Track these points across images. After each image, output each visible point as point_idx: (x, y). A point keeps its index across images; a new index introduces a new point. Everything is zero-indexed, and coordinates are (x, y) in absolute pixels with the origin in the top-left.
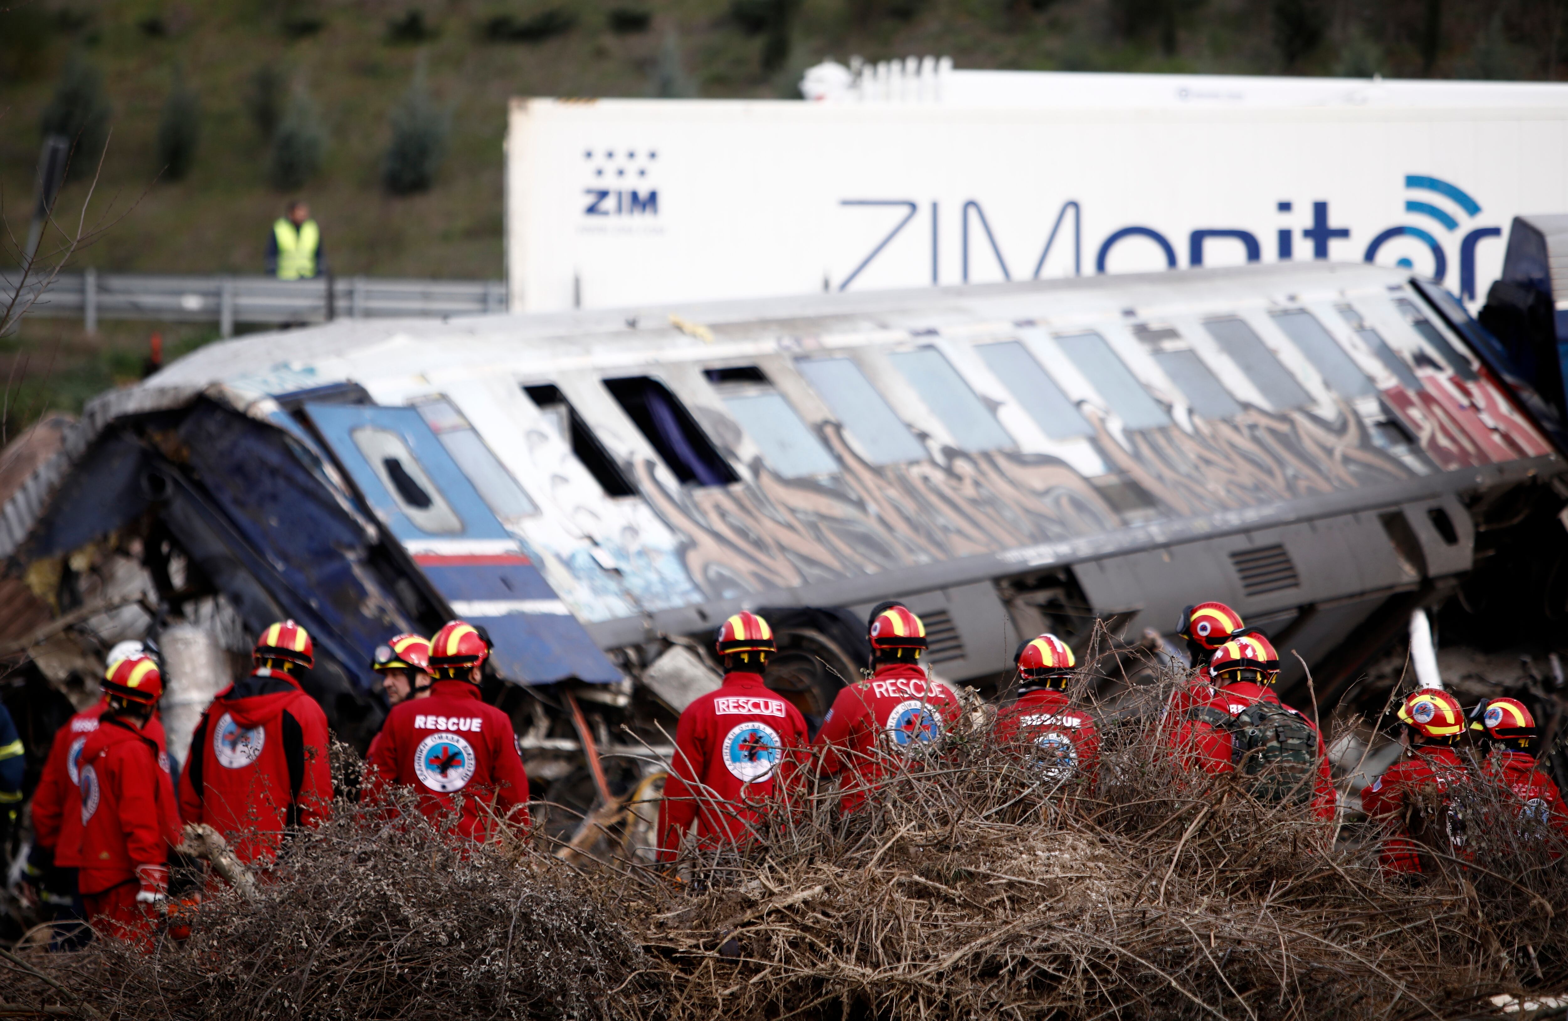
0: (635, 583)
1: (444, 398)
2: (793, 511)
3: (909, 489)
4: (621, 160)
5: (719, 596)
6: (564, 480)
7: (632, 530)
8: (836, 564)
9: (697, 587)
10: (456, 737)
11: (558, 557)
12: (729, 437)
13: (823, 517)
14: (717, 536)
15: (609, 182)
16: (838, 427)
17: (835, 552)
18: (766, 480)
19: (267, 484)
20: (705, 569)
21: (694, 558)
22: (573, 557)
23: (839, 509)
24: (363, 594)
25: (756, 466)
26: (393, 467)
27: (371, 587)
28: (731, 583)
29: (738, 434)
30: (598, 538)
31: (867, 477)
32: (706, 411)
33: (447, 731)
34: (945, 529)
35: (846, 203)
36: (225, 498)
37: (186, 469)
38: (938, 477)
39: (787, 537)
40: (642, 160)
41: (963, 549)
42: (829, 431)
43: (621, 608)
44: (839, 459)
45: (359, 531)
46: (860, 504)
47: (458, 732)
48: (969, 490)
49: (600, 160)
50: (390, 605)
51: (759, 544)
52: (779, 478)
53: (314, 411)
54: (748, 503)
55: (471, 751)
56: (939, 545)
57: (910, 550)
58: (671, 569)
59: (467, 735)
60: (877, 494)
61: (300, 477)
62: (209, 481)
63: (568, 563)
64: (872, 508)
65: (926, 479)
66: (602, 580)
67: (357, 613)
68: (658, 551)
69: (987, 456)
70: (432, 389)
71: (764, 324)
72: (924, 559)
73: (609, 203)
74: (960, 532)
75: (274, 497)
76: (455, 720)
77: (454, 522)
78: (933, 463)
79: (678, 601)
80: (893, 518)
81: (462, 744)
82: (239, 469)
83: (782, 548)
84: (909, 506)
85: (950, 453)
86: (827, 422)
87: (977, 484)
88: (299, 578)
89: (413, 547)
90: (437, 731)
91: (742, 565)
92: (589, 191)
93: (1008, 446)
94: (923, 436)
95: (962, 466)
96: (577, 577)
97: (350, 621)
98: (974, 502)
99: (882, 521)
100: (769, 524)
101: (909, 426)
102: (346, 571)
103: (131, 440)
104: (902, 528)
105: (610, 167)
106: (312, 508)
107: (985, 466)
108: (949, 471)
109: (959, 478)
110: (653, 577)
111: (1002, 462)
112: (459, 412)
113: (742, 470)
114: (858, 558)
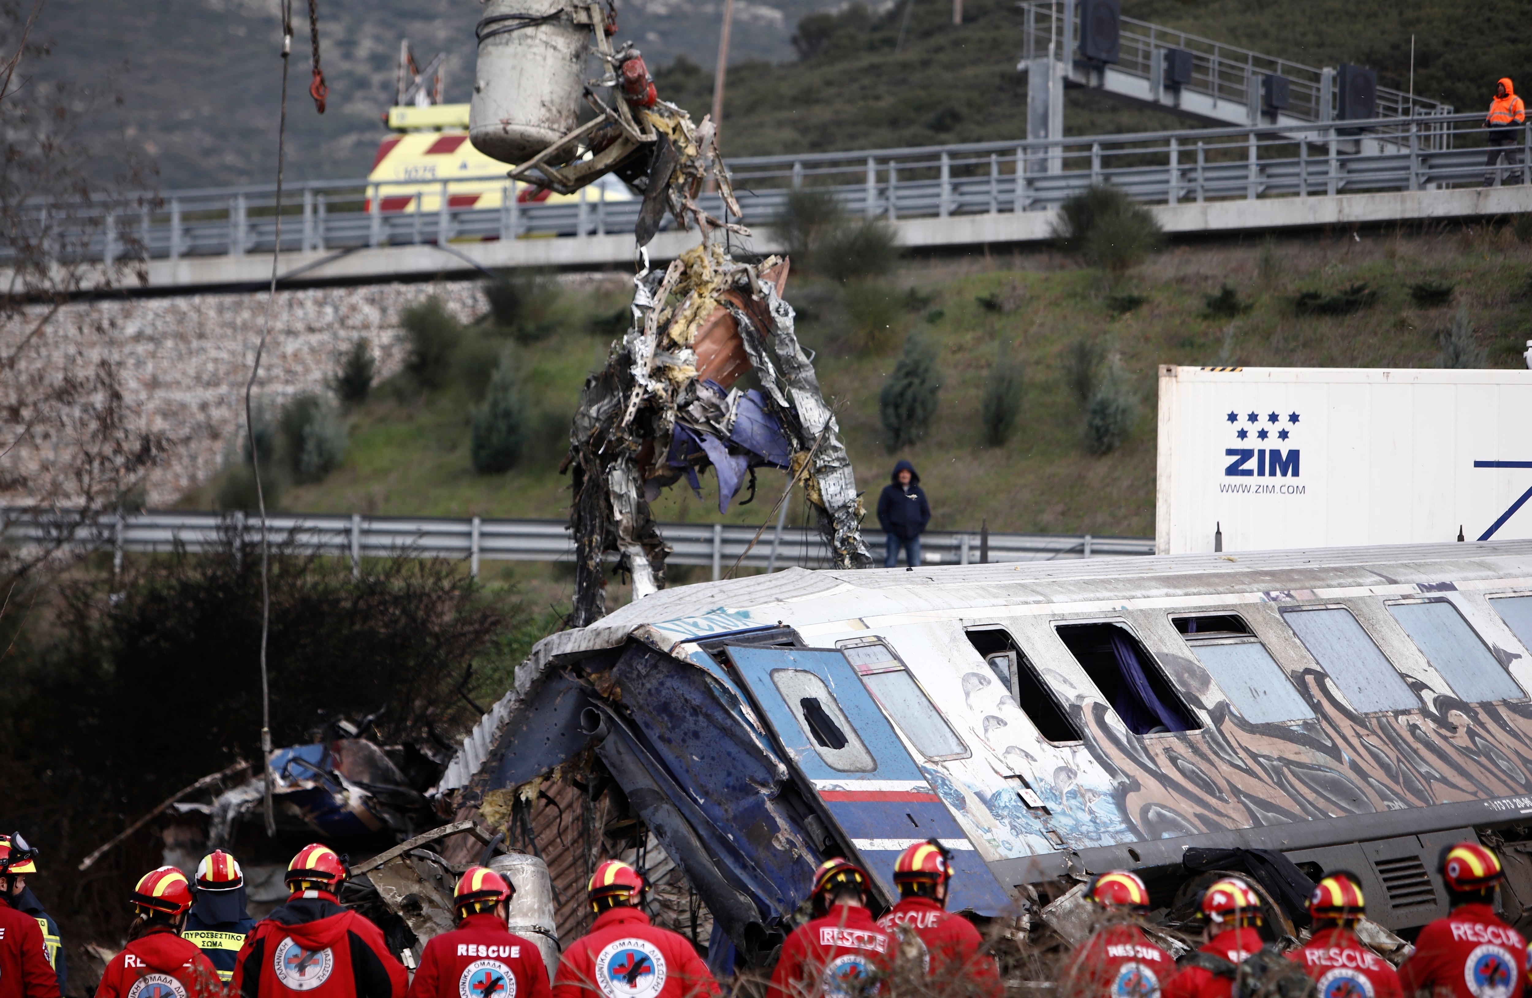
0: (1062, 822)
1: (880, 641)
2: (1254, 757)
3: (1392, 738)
4: (1262, 422)
5: (1157, 837)
6: (1001, 722)
7: (1069, 772)
8: (1297, 809)
9: (1132, 828)
10: (498, 963)
11: (979, 795)
12: (1194, 684)
13: (1288, 763)
14: (1164, 779)
15: (1252, 443)
16: (1321, 677)
17: (1296, 796)
18: (1228, 725)
19: (690, 723)
20: (1145, 811)
21: (1133, 801)
22: (997, 795)
23: (1307, 756)
24: (775, 828)
25: (1220, 713)
26: (811, 706)
27: (781, 822)
28: (1173, 825)
29: (1205, 681)
30: (1029, 779)
31: (1345, 725)
32: (1174, 659)
33: (488, 957)
34: (1428, 777)
35: (1478, 464)
36: (653, 735)
37: (619, 707)
38: (1428, 726)
39: (1241, 781)
40: (1284, 423)
41: (1444, 796)
42: (1309, 679)
43: (1042, 846)
44: (1316, 707)
45: (771, 768)
46: (1334, 752)
47: (498, 958)
48: (1462, 739)
49: (1243, 422)
50: (798, 840)
51: (1209, 787)
52: (1243, 724)
53: (735, 652)
54: (1205, 749)
55: (512, 976)
56: (1417, 793)
57: (1384, 797)
58: (1106, 811)
59: (507, 961)
60: (1355, 741)
61: (719, 716)
62: (639, 718)
63: (990, 803)
64: (1347, 755)
65: (1413, 728)
66: (1025, 819)
67: (769, 846)
68: (1095, 793)
69: (1488, 707)
70: (868, 634)
71: (1255, 576)
72: (1398, 805)
73: (1252, 464)
74: (1444, 780)
75: (696, 735)
76: (495, 948)
77: (867, 762)
78: (1425, 712)
79: (1107, 841)
80: (1368, 765)
81: (504, 969)
82: (665, 708)
83: (1236, 791)
84: (1390, 755)
85: (1445, 703)
86: (1308, 671)
87: (1471, 733)
88: (718, 812)
89: (820, 784)
90: (478, 958)
91: (1187, 807)
92: (1230, 452)
93: (1514, 696)
94: (1417, 687)
95: (1456, 716)
96: (997, 816)
97: (762, 854)
98: (1465, 751)
99: (1354, 766)
100: (1225, 768)
101: (1403, 676)
102: (761, 805)
103: (571, 678)
104: (1377, 774)
105: (1253, 429)
106: (729, 746)
107: (1483, 716)
108: (1442, 722)
109: (1454, 729)
110: (1085, 817)
111: (1504, 712)
112: (896, 657)
113: (1203, 716)
114: (1321, 803)
